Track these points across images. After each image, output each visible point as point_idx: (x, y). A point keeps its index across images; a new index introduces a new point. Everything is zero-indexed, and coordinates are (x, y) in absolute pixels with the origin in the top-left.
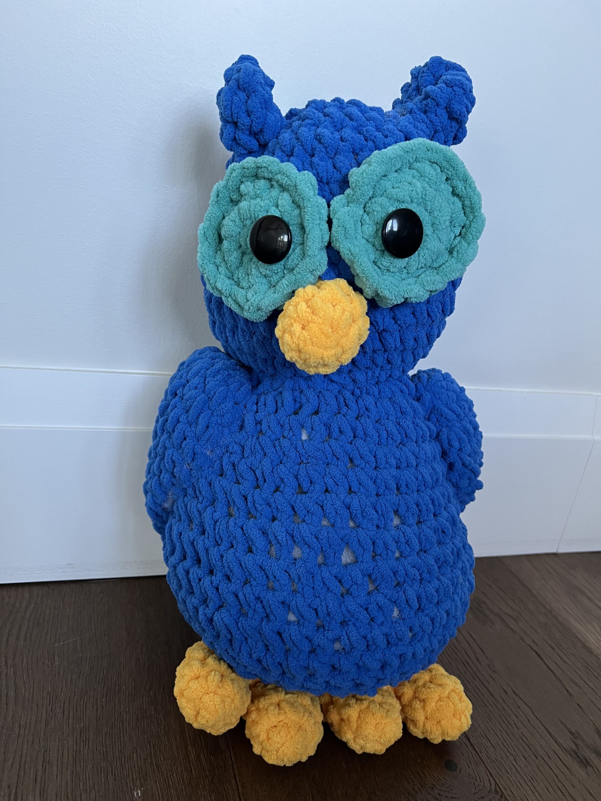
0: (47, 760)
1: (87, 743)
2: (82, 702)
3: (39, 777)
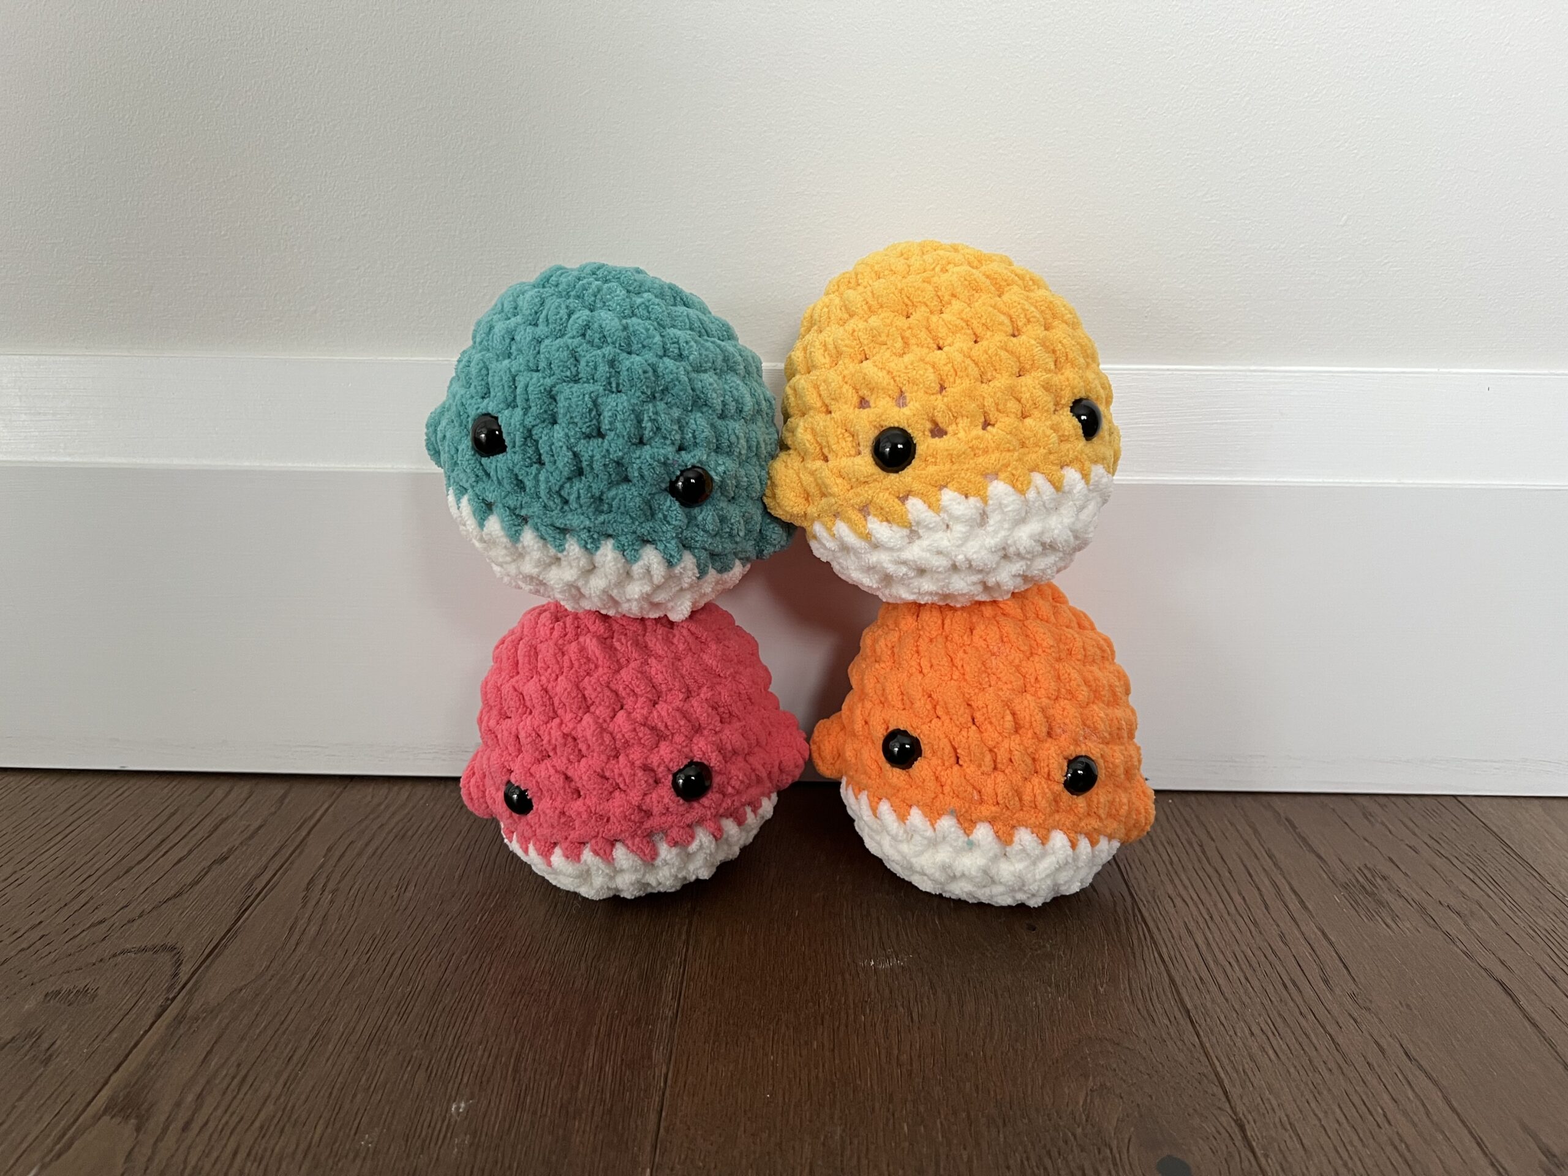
0: (324, 1033)
1: (405, 1016)
2: (425, 956)
3: (295, 1058)
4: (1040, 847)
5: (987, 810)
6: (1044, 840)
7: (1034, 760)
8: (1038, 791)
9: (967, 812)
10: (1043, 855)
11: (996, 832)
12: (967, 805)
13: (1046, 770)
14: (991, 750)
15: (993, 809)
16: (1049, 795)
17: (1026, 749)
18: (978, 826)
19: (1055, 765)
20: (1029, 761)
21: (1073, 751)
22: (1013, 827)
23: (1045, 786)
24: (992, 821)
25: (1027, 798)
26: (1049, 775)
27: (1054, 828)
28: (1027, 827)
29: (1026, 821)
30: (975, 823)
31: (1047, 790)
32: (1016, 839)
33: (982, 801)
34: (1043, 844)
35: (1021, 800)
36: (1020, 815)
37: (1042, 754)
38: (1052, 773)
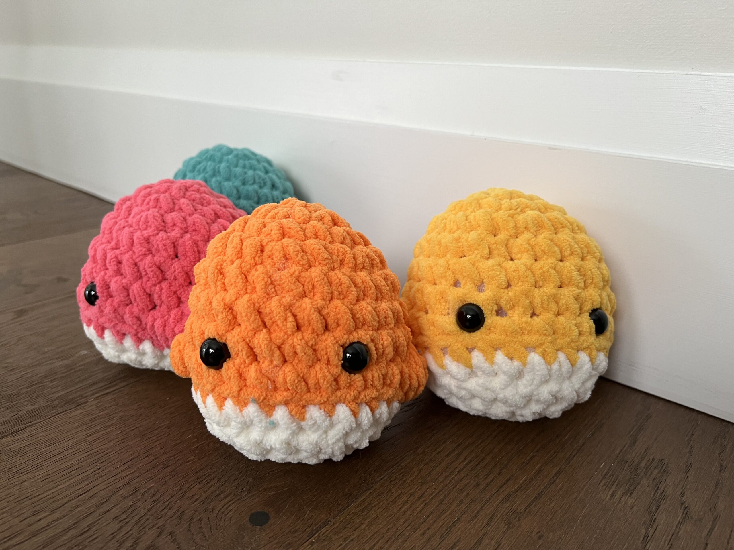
4: (329, 418)
5: (280, 396)
6: (330, 413)
7: (315, 350)
8: (320, 376)
9: (265, 399)
10: (332, 425)
11: (291, 412)
12: (264, 394)
13: (325, 357)
14: (279, 348)
15: (285, 394)
16: (329, 377)
17: (307, 343)
18: (276, 409)
19: (332, 353)
20: (310, 352)
21: (346, 339)
22: (304, 407)
23: (326, 370)
24: (286, 403)
25: (311, 382)
26: (329, 361)
27: (337, 403)
28: (315, 405)
29: (313, 400)
30: (274, 407)
31: (327, 374)
32: (307, 416)
33: (275, 389)
34: (330, 416)
35: (307, 383)
36: (307, 396)
37: (321, 346)
38: (331, 359)
